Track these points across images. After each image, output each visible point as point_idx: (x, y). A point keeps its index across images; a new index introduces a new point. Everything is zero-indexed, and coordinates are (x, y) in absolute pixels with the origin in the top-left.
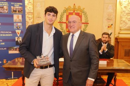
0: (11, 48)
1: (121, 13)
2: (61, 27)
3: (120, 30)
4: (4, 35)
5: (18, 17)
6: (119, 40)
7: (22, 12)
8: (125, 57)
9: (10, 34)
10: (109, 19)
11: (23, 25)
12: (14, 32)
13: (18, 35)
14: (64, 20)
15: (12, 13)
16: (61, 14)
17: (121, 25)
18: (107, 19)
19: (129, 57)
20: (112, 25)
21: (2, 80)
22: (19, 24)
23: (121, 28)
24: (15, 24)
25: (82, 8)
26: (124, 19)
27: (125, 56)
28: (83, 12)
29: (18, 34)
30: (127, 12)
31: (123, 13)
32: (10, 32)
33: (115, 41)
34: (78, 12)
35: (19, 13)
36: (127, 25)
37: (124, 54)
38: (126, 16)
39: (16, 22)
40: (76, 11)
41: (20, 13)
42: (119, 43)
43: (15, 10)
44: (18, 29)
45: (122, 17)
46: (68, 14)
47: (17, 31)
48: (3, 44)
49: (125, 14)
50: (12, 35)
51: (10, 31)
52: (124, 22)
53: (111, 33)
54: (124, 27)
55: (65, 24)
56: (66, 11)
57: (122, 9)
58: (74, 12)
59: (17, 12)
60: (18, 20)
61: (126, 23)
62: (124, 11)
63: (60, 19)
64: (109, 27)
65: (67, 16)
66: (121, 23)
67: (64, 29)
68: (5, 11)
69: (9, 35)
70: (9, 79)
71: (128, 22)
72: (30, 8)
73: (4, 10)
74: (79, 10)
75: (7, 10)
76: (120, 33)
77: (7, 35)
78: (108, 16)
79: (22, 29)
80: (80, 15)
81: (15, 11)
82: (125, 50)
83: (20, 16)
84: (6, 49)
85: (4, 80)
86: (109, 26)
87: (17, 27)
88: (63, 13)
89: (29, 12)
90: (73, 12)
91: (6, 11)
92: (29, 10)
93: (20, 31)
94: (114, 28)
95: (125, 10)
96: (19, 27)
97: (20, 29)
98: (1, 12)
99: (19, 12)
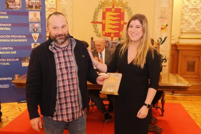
0: (25, 58)
1: (183, 8)
2: (95, 29)
3: (181, 32)
4: (15, 40)
5: (35, 15)
6: (178, 48)
7: (41, 7)
8: (188, 73)
9: (24, 38)
10: (162, 18)
11: (41, 26)
12: (29, 37)
13: (36, 41)
14: (100, 19)
15: (27, 9)
16: (95, 11)
17: (182, 27)
18: (160, 17)
19: (193, 73)
20: (167, 25)
21: (12, 103)
22: (37, 25)
23: (182, 30)
24: (31, 25)
25: (124, 2)
26: (186, 17)
27: (188, 70)
28: (126, 8)
29: (36, 38)
30: (190, 7)
31: (185, 8)
32: (24, 37)
33: (171, 49)
34: (119, 7)
35: (36, 10)
36: (191, 26)
37: (186, 68)
38: (190, 13)
39: (32, 23)
40: (117, 6)
41: (38, 9)
42: (180, 52)
43: (31, 5)
44: (35, 32)
45: (183, 14)
46: (104, 11)
47: (33, 35)
48: (15, 52)
49: (188, 11)
50: (26, 40)
51: (23, 35)
52: (186, 21)
53: (166, 38)
54: (187, 28)
55: (101, 25)
56: (101, 6)
57: (184, 2)
58: (113, 7)
59: (34, 7)
60: (35, 20)
61: (189, 23)
62: (186, 6)
63: (94, 18)
64: (162, 29)
65: (104, 14)
66: (182, 24)
67: (99, 32)
68: (17, 6)
69: (23, 40)
70: (22, 103)
71: (192, 21)
72: (52, 2)
73: (15, 5)
74: (120, 5)
75: (19, 5)
76: (181, 37)
77: (20, 40)
78: (161, 13)
79: (40, 32)
80: (122, 11)
81: (32, 7)
82: (188, 61)
83: (38, 14)
84: (18, 59)
85: (16, 104)
86: (163, 27)
87: (34, 30)
88: (99, 9)
89: (52, 8)
90: (111, 7)
91: (19, 7)
92: (50, 4)
93: (38, 34)
94: (169, 30)
95: (188, 4)
96: (37, 30)
97: (38, 31)
98: (12, 8)
99: (36, 7)
